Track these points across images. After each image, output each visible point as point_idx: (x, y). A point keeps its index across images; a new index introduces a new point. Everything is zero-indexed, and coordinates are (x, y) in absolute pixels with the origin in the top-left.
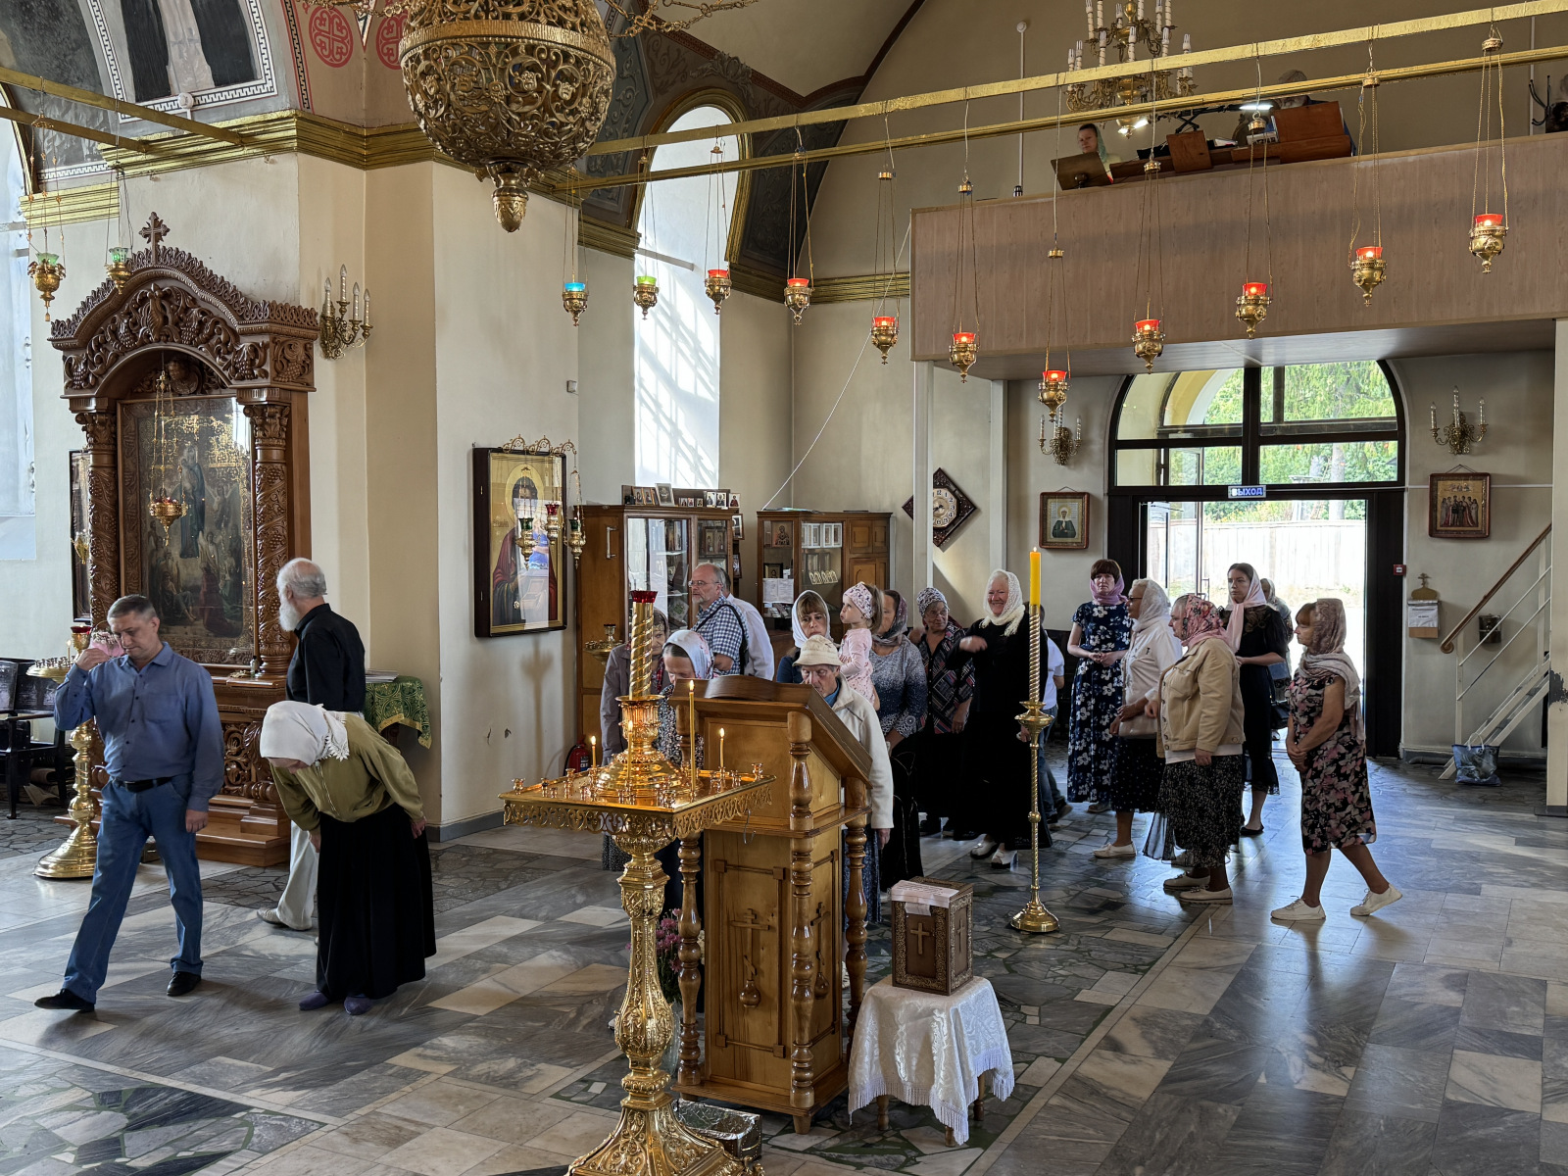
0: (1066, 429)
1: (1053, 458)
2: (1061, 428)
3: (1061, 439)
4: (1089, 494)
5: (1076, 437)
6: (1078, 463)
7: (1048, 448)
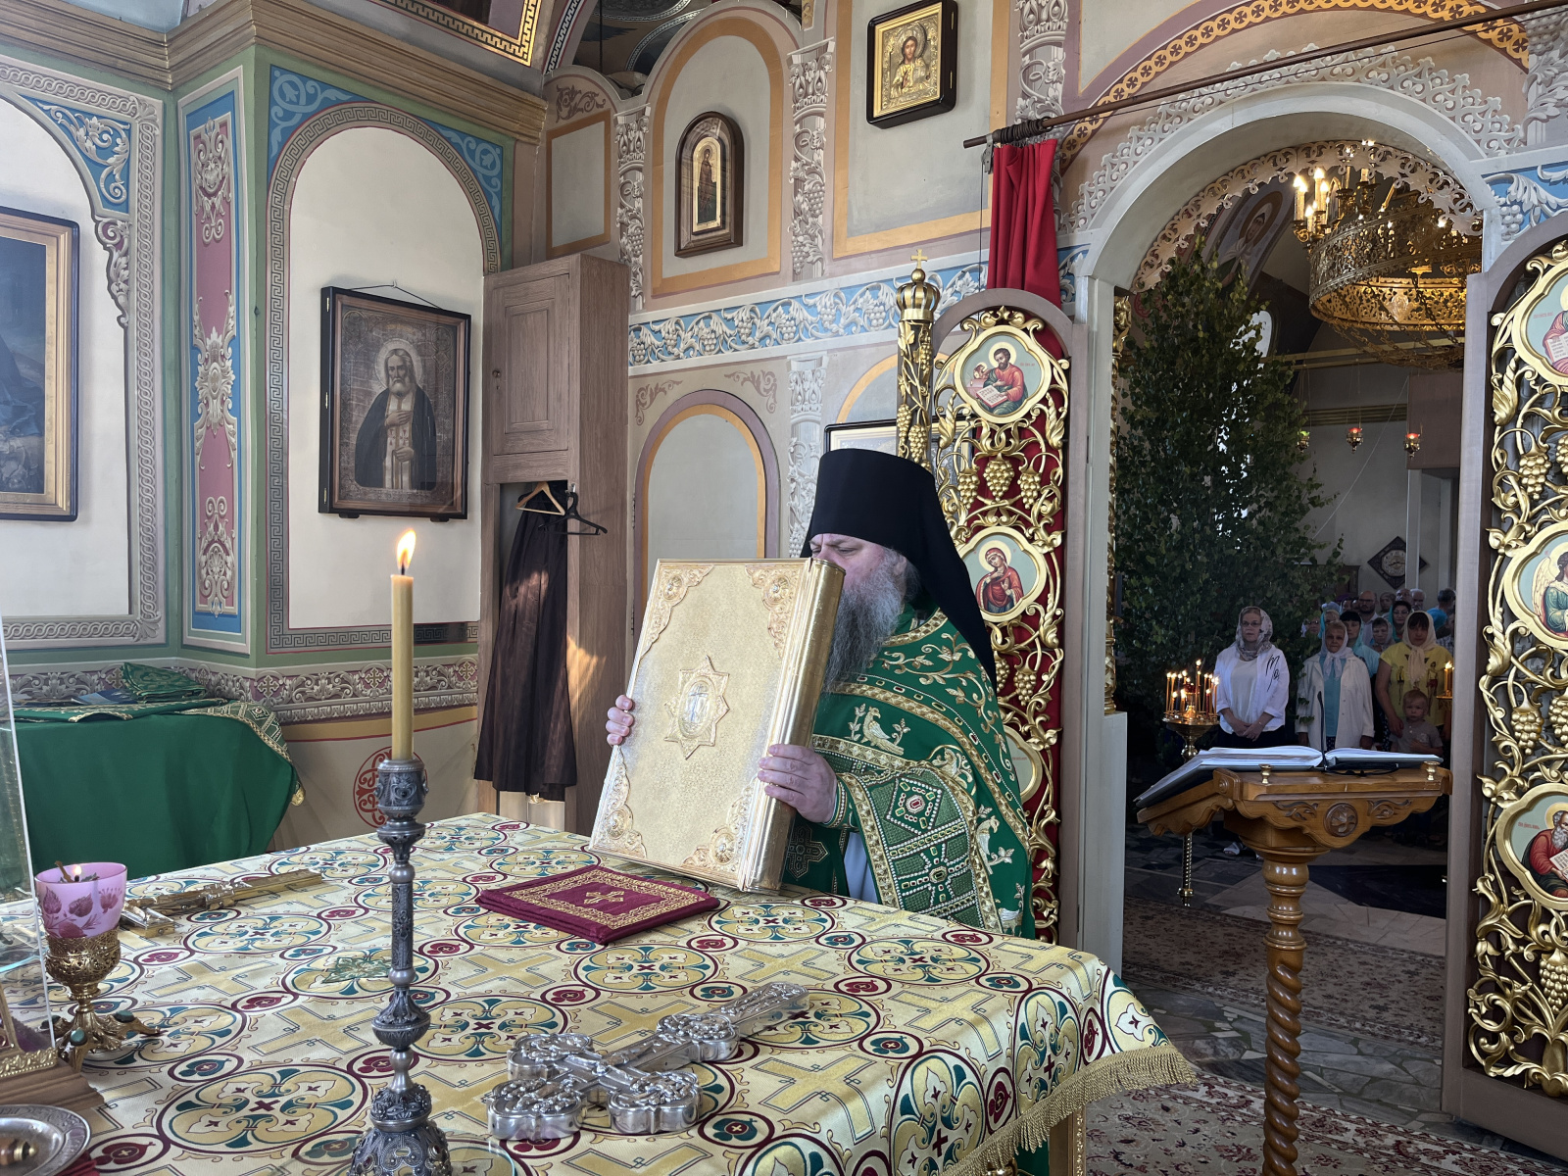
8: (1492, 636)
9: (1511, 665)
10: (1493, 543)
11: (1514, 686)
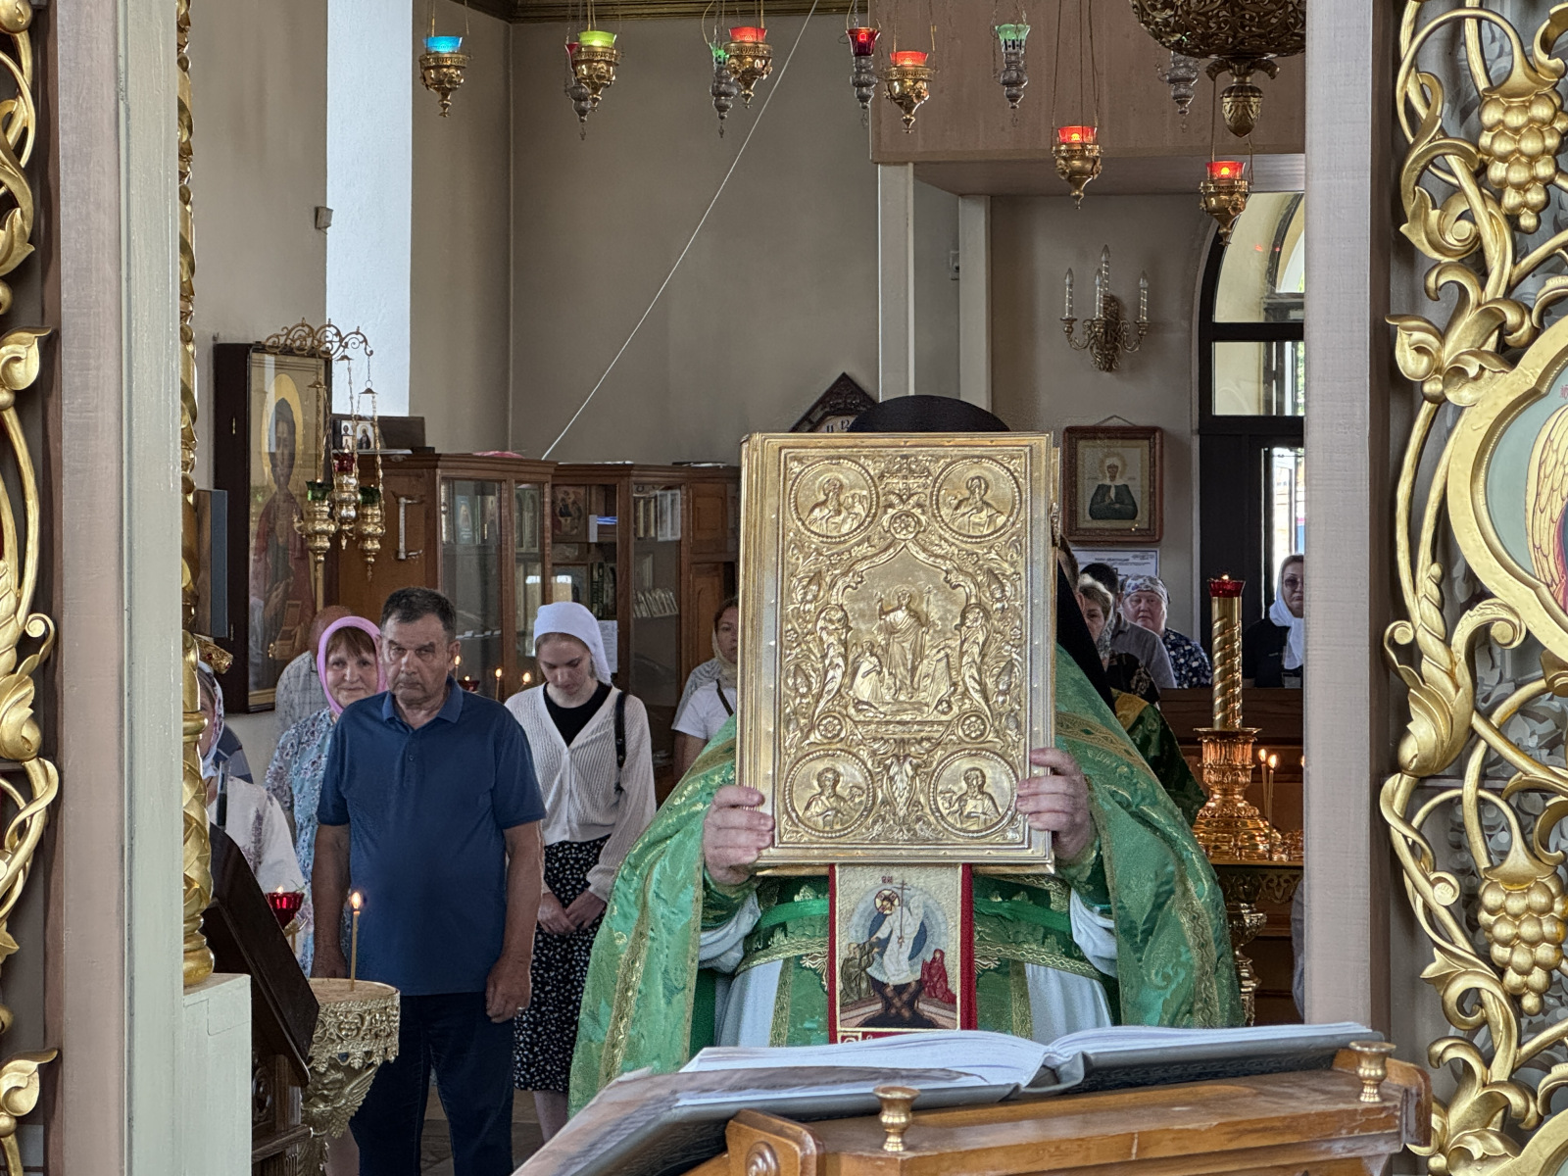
0: (1118, 300)
1: (1091, 357)
2: (1108, 298)
3: (1106, 320)
4: (1163, 433)
5: (1139, 316)
6: (1137, 367)
7: (1080, 335)
8: (1412, 653)
9: (1473, 736)
10: (1409, 363)
11: (1481, 801)
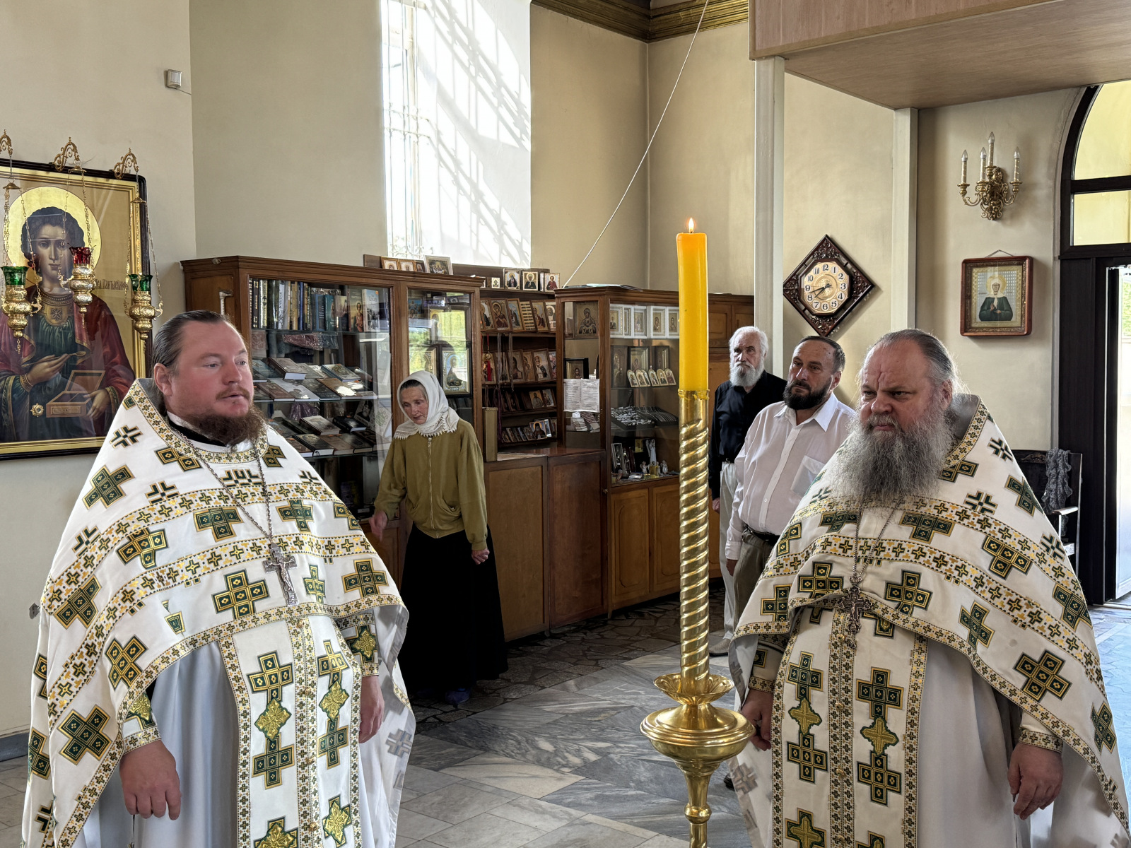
0: (999, 170)
1: (979, 211)
2: (992, 167)
3: (991, 184)
4: (1032, 260)
5: (1012, 178)
6: (1015, 216)
7: (972, 195)
